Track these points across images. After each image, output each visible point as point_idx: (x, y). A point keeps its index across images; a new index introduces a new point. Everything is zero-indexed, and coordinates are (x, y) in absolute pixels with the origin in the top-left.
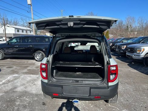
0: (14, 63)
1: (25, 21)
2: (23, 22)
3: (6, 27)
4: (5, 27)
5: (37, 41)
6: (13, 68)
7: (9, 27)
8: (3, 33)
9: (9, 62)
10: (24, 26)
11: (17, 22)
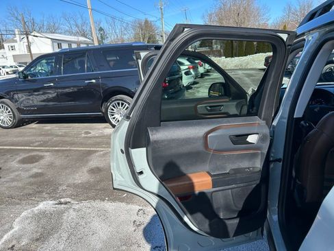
0: (47, 138)
1: (72, 22)
2: (68, 24)
3: (30, 37)
4: (28, 38)
5: (112, 63)
6: (42, 162)
7: (37, 36)
8: (26, 53)
9: (34, 135)
10: (71, 33)
11: (57, 25)
